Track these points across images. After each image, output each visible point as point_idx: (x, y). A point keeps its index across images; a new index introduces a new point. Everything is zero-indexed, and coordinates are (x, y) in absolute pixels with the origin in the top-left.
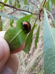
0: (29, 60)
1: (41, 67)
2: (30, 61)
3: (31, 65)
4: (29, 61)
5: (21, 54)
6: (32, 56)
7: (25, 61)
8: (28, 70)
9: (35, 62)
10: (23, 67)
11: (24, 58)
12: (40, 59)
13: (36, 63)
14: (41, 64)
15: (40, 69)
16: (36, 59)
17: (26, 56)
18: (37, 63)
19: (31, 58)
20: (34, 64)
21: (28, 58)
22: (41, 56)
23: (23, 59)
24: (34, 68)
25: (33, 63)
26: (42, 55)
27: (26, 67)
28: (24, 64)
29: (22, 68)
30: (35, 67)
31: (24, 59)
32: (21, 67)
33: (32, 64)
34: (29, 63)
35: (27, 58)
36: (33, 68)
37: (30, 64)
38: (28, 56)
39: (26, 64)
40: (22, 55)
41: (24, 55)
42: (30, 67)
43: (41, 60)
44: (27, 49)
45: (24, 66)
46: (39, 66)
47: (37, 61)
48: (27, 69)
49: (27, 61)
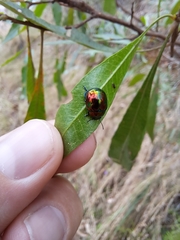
0: (110, 201)
1: (151, 227)
2: (112, 207)
3: (118, 219)
4: (108, 206)
5: (83, 182)
6: (119, 190)
7: (96, 205)
8: (106, 235)
9: (132, 208)
10: (87, 226)
11: (91, 195)
12: (149, 200)
13: (134, 211)
14: (153, 219)
15: (147, 235)
16: (133, 198)
17: (100, 190)
18: (138, 213)
19: (117, 196)
20: (127, 218)
21: (106, 196)
22: (152, 191)
23: (88, 200)
24: (128, 229)
25: (125, 213)
26: (155, 185)
27: (97, 224)
28: (92, 216)
29: (84, 230)
30: (132, 227)
31: (94, 199)
32: (84, 224)
33: (119, 215)
34: (109, 212)
35: (103, 196)
36: (123, 230)
37: (112, 217)
38: (104, 191)
39: (99, 215)
40: (86, 185)
41: (91, 184)
42: (113, 226)
43: (152, 204)
44: (123, 152)
45: (91, 224)
46: (143, 224)
47: (137, 205)
49: (101, 206)
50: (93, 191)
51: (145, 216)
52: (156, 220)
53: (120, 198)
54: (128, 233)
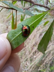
0: (35, 57)
1: (47, 65)
2: (35, 58)
3: (37, 62)
4: (34, 58)
5: (27, 50)
6: (38, 53)
7: (31, 57)
9: (41, 59)
10: (28, 63)
11: (29, 54)
12: (47, 57)
13: (42, 60)
14: (47, 63)
15: (45, 67)
16: (42, 56)
18: (43, 61)
19: (37, 55)
20: (40, 62)
21: (34, 55)
23: (28, 56)
24: (40, 65)
25: (39, 60)
26: (49, 53)
27: (31, 63)
28: (29, 61)
29: (27, 64)
30: (41, 64)
31: (30, 56)
33: (37, 61)
35: (33, 55)
36: (38, 65)
37: (35, 61)
38: (33, 53)
39: (31, 60)
40: (28, 51)
41: (29, 51)
42: (35, 64)
43: (47, 58)
45: (29, 63)
46: (44, 64)
47: (43, 58)
48: (32, 66)
50: (30, 53)
51: (45, 61)
52: (48, 63)
53: (38, 56)
54: (40, 66)
